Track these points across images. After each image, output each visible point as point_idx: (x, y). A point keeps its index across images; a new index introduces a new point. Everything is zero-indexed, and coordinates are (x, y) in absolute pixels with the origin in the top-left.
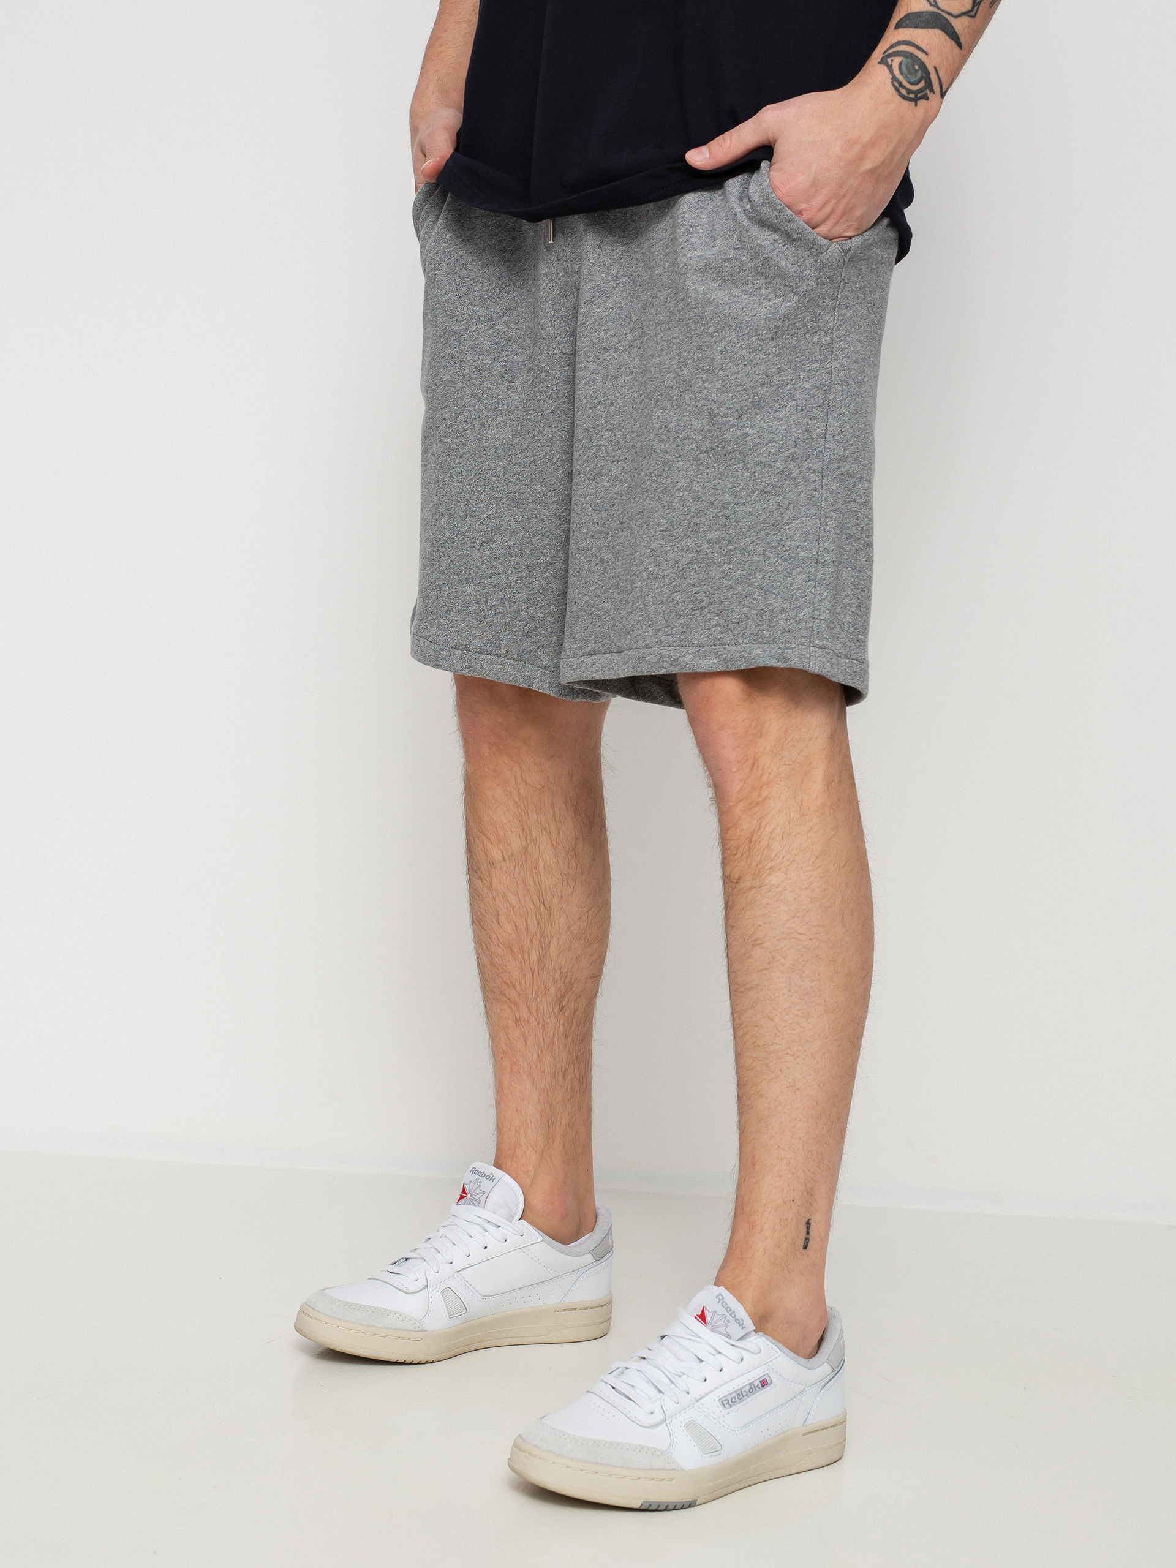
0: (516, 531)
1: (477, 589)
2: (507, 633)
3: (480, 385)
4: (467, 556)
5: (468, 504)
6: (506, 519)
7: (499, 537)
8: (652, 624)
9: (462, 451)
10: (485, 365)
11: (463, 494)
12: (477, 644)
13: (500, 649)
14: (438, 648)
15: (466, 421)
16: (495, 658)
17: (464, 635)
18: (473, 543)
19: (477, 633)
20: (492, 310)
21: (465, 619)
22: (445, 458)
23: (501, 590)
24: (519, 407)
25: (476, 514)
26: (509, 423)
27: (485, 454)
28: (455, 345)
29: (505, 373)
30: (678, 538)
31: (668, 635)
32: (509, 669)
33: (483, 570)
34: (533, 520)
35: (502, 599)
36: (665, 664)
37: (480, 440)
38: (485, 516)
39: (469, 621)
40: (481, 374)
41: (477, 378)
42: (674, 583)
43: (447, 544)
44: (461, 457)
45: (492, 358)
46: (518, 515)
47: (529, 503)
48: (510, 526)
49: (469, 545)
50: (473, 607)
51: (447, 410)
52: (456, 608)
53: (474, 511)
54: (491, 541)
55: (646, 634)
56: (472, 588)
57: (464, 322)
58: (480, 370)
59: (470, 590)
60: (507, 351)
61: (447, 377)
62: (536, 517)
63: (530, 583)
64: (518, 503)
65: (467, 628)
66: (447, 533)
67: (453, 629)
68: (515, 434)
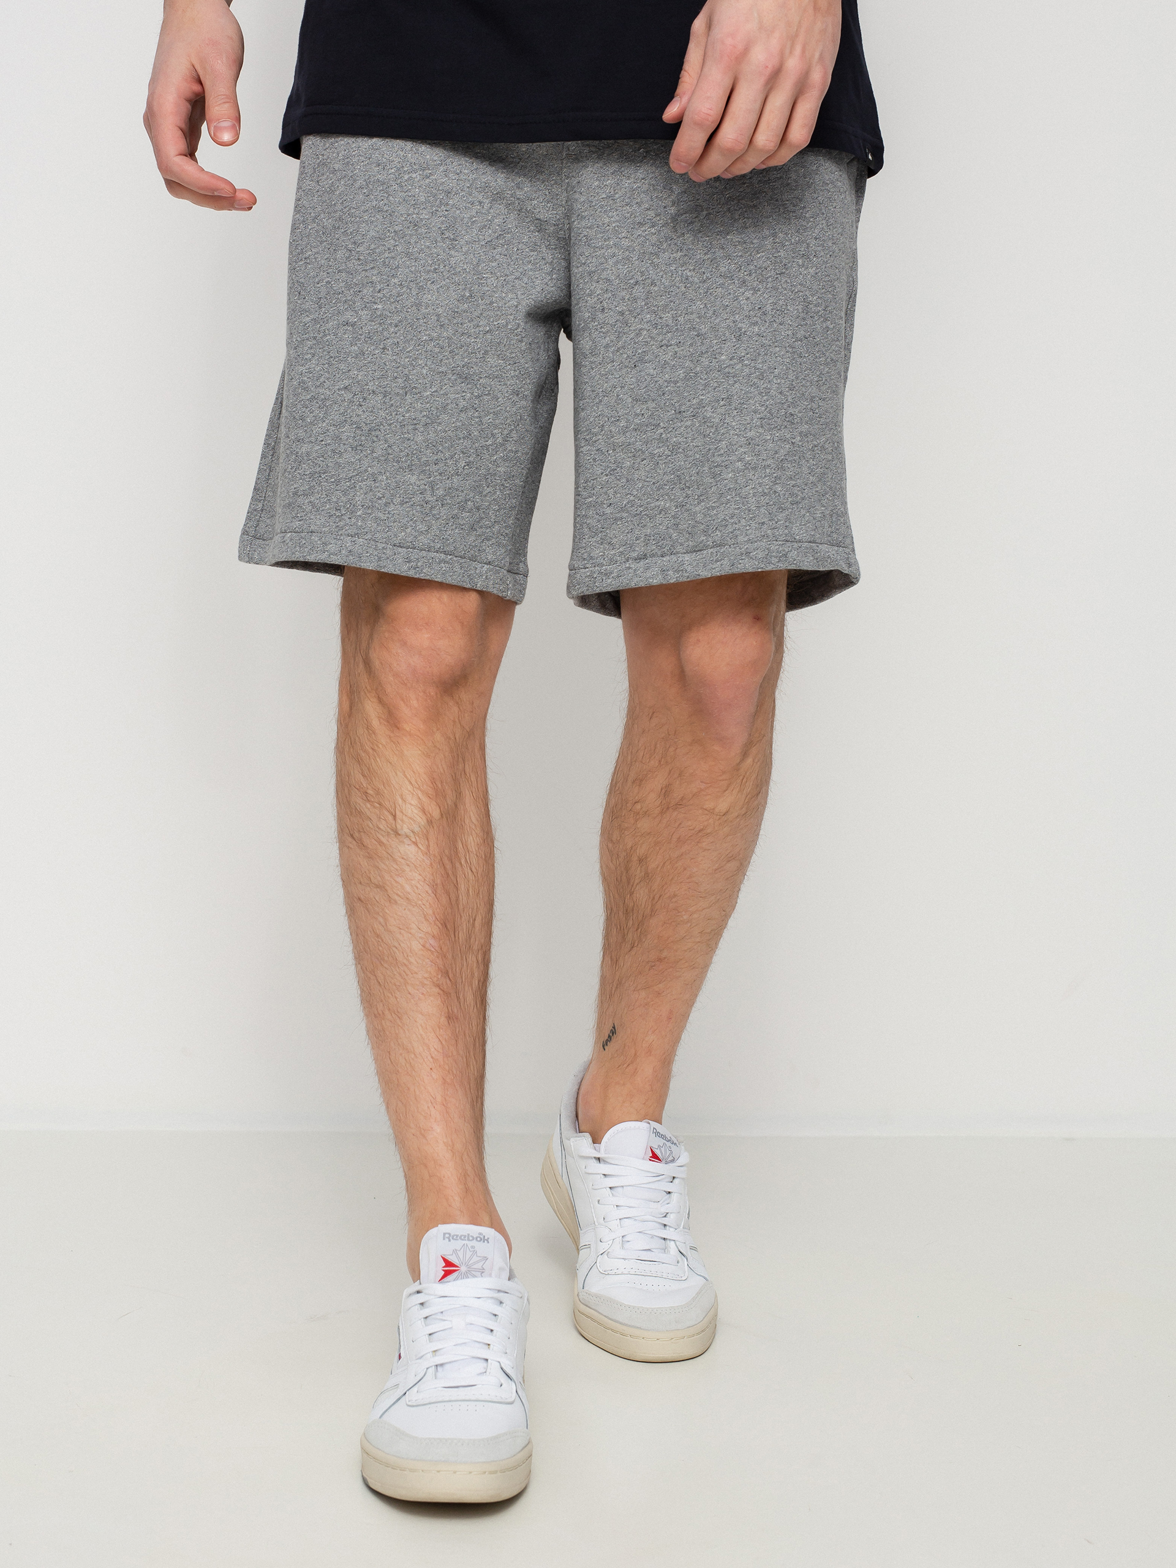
0: (464, 410)
1: (421, 477)
2: (454, 527)
3: (416, 242)
4: (409, 440)
5: (407, 379)
6: (452, 396)
7: (444, 417)
8: (754, 517)
9: (396, 318)
10: (421, 220)
11: (400, 368)
12: (424, 540)
13: (447, 545)
14: (380, 546)
15: (401, 285)
16: (443, 556)
17: (408, 530)
18: (416, 424)
19: (422, 527)
20: (428, 157)
21: (409, 512)
22: (375, 327)
23: (448, 478)
24: (465, 269)
25: (417, 391)
26: (452, 287)
27: (425, 323)
28: (382, 196)
29: (446, 230)
30: (777, 427)
31: (774, 528)
32: (457, 568)
33: (428, 455)
34: (485, 397)
35: (450, 488)
36: (774, 560)
37: (418, 305)
38: (428, 393)
39: (413, 515)
40: (416, 230)
41: (411, 235)
42: (775, 475)
43: (382, 427)
44: (396, 326)
45: (429, 212)
46: (466, 392)
47: (481, 378)
48: (457, 405)
49: (410, 427)
50: (418, 499)
51: (375, 272)
52: (397, 500)
53: (415, 388)
54: (436, 422)
55: (748, 528)
56: (415, 477)
57: (393, 171)
58: (416, 225)
59: (413, 479)
60: (447, 204)
61: (372, 233)
62: (489, 394)
63: (477, 468)
64: (466, 379)
65: (411, 523)
66: (382, 413)
67: (395, 524)
68: (462, 299)
